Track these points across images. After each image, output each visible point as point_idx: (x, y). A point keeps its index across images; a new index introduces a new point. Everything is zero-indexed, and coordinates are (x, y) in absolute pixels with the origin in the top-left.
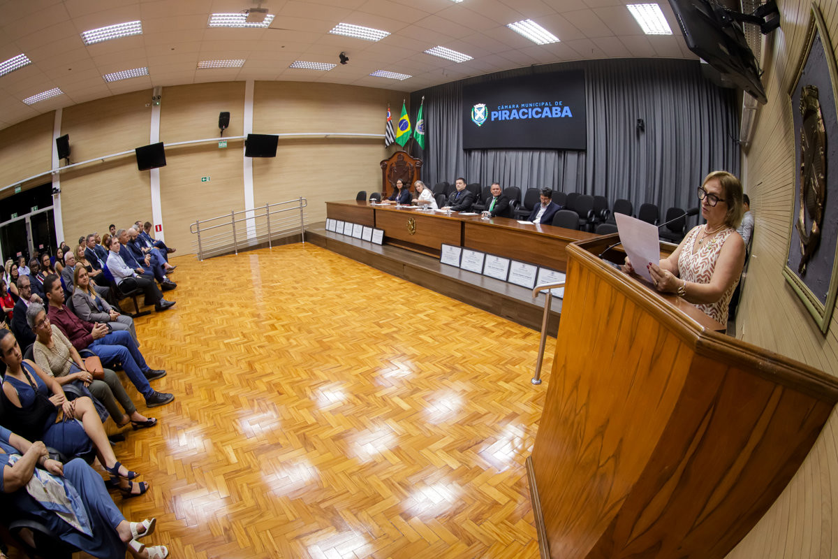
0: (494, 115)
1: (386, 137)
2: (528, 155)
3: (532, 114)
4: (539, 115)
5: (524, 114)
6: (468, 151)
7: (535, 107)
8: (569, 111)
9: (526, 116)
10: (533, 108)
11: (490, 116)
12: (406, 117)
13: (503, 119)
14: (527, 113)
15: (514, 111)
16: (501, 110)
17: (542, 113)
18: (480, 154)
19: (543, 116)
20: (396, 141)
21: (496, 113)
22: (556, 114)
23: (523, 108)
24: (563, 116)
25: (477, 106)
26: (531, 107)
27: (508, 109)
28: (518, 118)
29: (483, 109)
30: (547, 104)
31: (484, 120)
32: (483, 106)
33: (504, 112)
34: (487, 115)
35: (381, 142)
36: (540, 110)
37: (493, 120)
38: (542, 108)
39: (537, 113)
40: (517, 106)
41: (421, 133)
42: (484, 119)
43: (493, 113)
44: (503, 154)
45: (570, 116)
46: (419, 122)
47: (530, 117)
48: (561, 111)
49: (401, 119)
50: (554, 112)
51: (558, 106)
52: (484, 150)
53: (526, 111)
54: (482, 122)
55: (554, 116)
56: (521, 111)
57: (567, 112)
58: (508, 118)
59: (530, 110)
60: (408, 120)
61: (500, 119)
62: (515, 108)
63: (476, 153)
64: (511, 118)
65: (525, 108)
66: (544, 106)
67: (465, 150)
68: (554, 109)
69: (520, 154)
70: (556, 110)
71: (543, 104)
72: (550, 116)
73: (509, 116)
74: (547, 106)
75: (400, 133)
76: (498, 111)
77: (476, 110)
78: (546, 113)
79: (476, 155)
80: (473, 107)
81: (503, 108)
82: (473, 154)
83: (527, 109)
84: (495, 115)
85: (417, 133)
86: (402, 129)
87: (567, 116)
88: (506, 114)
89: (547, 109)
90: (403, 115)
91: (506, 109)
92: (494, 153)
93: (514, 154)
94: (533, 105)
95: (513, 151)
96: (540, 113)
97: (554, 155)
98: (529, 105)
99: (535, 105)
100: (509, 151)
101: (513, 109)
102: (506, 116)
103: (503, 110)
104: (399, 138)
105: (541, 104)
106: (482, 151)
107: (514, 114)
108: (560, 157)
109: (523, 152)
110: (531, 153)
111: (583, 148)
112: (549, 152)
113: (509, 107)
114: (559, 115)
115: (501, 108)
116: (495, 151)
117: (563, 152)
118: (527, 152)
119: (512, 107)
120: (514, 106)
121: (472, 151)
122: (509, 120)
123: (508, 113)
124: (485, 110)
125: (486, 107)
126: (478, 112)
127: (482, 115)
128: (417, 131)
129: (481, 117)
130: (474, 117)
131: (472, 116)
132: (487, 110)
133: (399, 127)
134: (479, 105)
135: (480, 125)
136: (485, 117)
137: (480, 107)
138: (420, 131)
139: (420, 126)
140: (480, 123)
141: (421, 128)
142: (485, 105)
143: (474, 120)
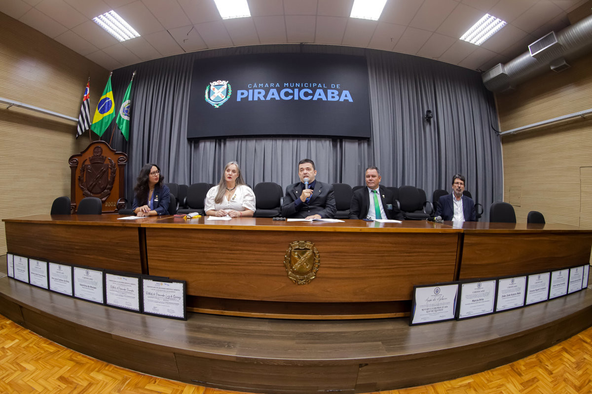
1: (79, 122)
2: (291, 144)
3: (299, 94)
4: (310, 98)
5: (287, 94)
6: (194, 141)
7: (304, 88)
8: (349, 95)
9: (290, 97)
10: (300, 89)
11: (234, 95)
12: (110, 95)
13: (256, 99)
14: (293, 94)
15: (274, 91)
16: (253, 89)
17: (313, 95)
18: (213, 145)
19: (315, 99)
20: (92, 128)
21: (245, 92)
22: (333, 97)
23: (286, 87)
24: (342, 100)
25: (213, 84)
26: (297, 88)
27: (263, 88)
28: (278, 98)
29: (225, 87)
30: (320, 85)
31: (226, 99)
32: (225, 83)
33: (256, 91)
34: (230, 94)
35: (71, 130)
36: (310, 91)
37: (239, 99)
38: (314, 89)
39: (306, 94)
40: (278, 85)
41: (126, 118)
42: (224, 99)
43: (239, 92)
44: (252, 144)
45: (351, 100)
46: (126, 104)
47: (296, 98)
48: (340, 95)
49: (103, 97)
50: (330, 95)
51: (336, 89)
52: (220, 140)
53: (290, 91)
54: (221, 103)
55: (330, 99)
56: (283, 92)
57: (347, 96)
58: (262, 99)
59: (296, 90)
60: (112, 98)
61: (250, 99)
62: (274, 87)
63: (208, 144)
64: (268, 98)
65: (289, 87)
66: (316, 88)
67: (190, 140)
68: (329, 91)
69: (279, 143)
70: (333, 93)
71: (314, 85)
72: (324, 99)
73: (265, 96)
74: (320, 88)
75: (98, 117)
76: (248, 90)
77: (212, 88)
78: (319, 94)
79: (208, 148)
80: (208, 84)
81: (255, 86)
82: (202, 145)
83: (293, 89)
84: (242, 94)
85: (120, 117)
86: (102, 112)
87: (346, 100)
88: (259, 93)
89: (318, 91)
90: (107, 93)
91: (261, 88)
92: (236, 142)
93: (268, 144)
94: (301, 85)
95: (267, 139)
96: (310, 94)
97: (327, 144)
98: (295, 85)
99: (304, 85)
100: (261, 140)
101: (272, 88)
102: (260, 95)
103: (255, 88)
104: (95, 124)
105: (312, 85)
106: (217, 141)
107: (273, 94)
108: (335, 146)
109: (283, 140)
110: (295, 142)
111: (368, 137)
112: (321, 140)
113: (264, 85)
114: (337, 99)
115: (253, 86)
116: (239, 140)
117: (339, 140)
118: (288, 140)
119: (269, 85)
120: (272, 85)
121: (201, 141)
122: (266, 101)
123: (263, 92)
124: (228, 88)
125: (229, 85)
126: (216, 91)
127: (222, 95)
128: (122, 115)
129: (220, 96)
130: (209, 97)
131: (207, 96)
132: (230, 88)
133: (98, 109)
134: (218, 81)
135: (217, 107)
136: (226, 97)
137: (220, 84)
138: (126, 115)
139: (126, 109)
140: (217, 104)
141: (127, 111)
142: (228, 82)
143: (209, 100)
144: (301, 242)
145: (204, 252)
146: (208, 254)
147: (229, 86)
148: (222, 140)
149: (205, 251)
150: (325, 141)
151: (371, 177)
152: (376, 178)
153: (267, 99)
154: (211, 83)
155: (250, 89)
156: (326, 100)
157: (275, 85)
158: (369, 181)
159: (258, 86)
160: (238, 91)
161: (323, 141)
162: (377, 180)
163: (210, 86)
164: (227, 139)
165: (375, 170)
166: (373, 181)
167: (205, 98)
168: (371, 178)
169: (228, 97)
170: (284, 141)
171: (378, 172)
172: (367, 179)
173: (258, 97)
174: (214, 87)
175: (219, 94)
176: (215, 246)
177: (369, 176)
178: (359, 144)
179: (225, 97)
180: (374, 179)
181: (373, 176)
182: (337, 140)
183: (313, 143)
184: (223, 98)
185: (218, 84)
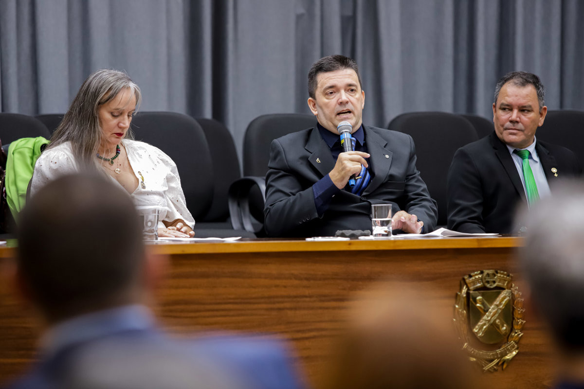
144: (486, 272)
145: (280, 309)
146: (290, 313)
149: (281, 306)
151: (515, 112)
152: (532, 115)
158: (508, 124)
162: (533, 121)
165: (530, 89)
166: (520, 126)
168: (515, 115)
171: (540, 96)
172: (504, 116)
176: (307, 292)
177: (508, 108)
180: (526, 118)
181: (523, 109)
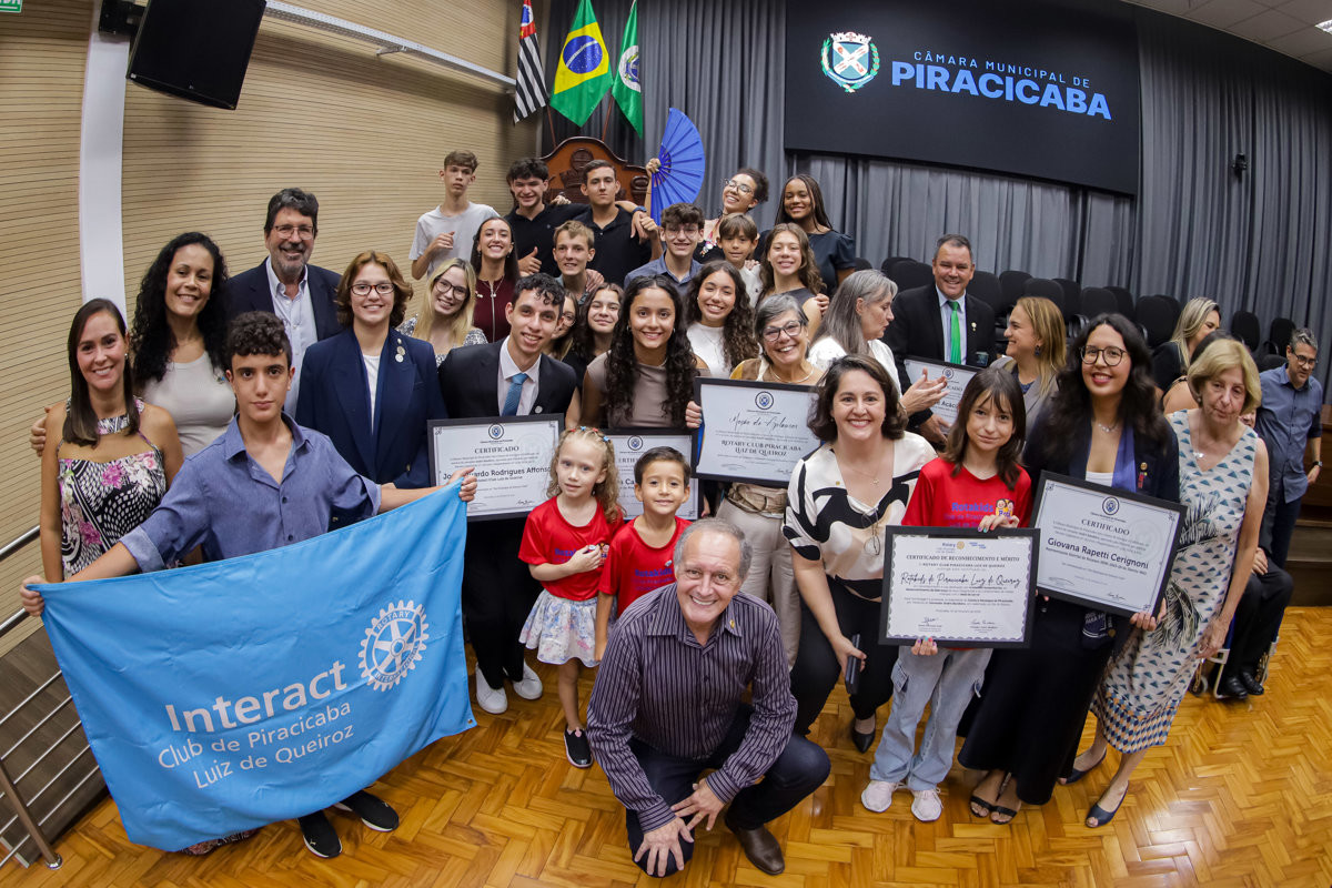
0: (900, 72)
2: (999, 188)
3: (1014, 90)
4: (1033, 100)
5: (991, 86)
6: (799, 156)
7: (1024, 77)
8: (1104, 105)
9: (997, 94)
10: (1017, 79)
11: (885, 71)
12: (593, 30)
13: (931, 86)
14: (1003, 88)
15: (967, 74)
16: (926, 64)
17: (1040, 94)
18: (841, 168)
19: (1044, 103)
20: (555, 105)
21: (908, 67)
22: (1076, 105)
23: (990, 71)
24: (1091, 113)
25: (838, 38)
26: (1011, 75)
27: (945, 65)
28: (974, 92)
29: (865, 48)
30: (1052, 77)
31: (868, 78)
32: (863, 39)
33: (932, 69)
34: (876, 67)
36: (1035, 87)
37: (896, 82)
38: (1043, 83)
39: (1028, 92)
40: (973, 63)
41: (635, 87)
42: (864, 75)
43: (897, 66)
44: (923, 178)
45: (1107, 116)
46: (630, 54)
47: (1009, 97)
48: (1088, 102)
49: (575, 34)
50: (1070, 100)
51: (1081, 88)
52: (856, 160)
53: (999, 81)
54: (859, 84)
55: (1071, 108)
56: (984, 79)
57: (1099, 106)
58: (945, 88)
59: (1009, 80)
60: (598, 39)
61: (920, 85)
62: (967, 67)
63: (829, 166)
64: (956, 89)
65: (995, 72)
66: (1046, 80)
67: (789, 153)
68: (1070, 92)
69: (975, 183)
70: (1075, 96)
71: (1043, 74)
72: (1061, 106)
73: (950, 83)
74: (1052, 82)
75: (567, 78)
76: (914, 64)
77: (836, 46)
78: (1052, 95)
79: (829, 173)
80: (827, 36)
81: (928, 57)
82: (816, 165)
83: (1003, 76)
84: (903, 70)
85: (621, 83)
86: (579, 66)
87: (1099, 115)
88: (938, 74)
89: (1051, 89)
90: (584, 25)
91: (940, 64)
92: (891, 171)
93: (955, 182)
94: (1017, 70)
95: (951, 173)
96: (1035, 93)
97: (1062, 197)
98: (1006, 68)
99: (1023, 72)
100: (941, 172)
101: (962, 67)
102: (938, 80)
103: (929, 63)
104: (563, 94)
105: (1039, 74)
106: (849, 161)
107: (964, 82)
108: (1074, 202)
109: (982, 179)
110: (1005, 185)
111: (1131, 192)
112: (1050, 188)
113: (947, 59)
114: (1082, 109)
115: (924, 55)
116: (895, 168)
117: (1081, 193)
118: (992, 179)
119: (957, 61)
120: (962, 61)
121: (813, 157)
122: (950, 93)
123: (945, 74)
124: (871, 52)
125: (872, 45)
126: (845, 54)
127: (861, 66)
128: (624, 80)
129: (856, 68)
130: (831, 66)
131: (825, 62)
132: (876, 54)
133: (566, 62)
134: (848, 34)
135: (851, 91)
136: (869, 72)
137: (854, 40)
138: (633, 80)
139: (631, 66)
140: (851, 85)
141: (634, 71)
142: (870, 38)
143: (832, 73)
147: (875, 49)
148: (860, 163)
150: (1058, 190)
153: (953, 90)
154: (832, 35)
155: (920, 62)
156: (1063, 108)
157: (968, 62)
159: (934, 57)
160: (894, 63)
161: (1054, 191)
163: (832, 41)
164: (871, 162)
165: (964, 250)
167: (821, 66)
169: (874, 73)
170: (985, 181)
173: (936, 83)
174: (840, 45)
175: (854, 64)
178: (1116, 205)
179: (866, 71)
180: (963, 273)
181: (960, 266)
182: (1079, 191)
183: (1037, 192)
184: (862, 74)
185: (848, 40)
